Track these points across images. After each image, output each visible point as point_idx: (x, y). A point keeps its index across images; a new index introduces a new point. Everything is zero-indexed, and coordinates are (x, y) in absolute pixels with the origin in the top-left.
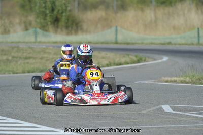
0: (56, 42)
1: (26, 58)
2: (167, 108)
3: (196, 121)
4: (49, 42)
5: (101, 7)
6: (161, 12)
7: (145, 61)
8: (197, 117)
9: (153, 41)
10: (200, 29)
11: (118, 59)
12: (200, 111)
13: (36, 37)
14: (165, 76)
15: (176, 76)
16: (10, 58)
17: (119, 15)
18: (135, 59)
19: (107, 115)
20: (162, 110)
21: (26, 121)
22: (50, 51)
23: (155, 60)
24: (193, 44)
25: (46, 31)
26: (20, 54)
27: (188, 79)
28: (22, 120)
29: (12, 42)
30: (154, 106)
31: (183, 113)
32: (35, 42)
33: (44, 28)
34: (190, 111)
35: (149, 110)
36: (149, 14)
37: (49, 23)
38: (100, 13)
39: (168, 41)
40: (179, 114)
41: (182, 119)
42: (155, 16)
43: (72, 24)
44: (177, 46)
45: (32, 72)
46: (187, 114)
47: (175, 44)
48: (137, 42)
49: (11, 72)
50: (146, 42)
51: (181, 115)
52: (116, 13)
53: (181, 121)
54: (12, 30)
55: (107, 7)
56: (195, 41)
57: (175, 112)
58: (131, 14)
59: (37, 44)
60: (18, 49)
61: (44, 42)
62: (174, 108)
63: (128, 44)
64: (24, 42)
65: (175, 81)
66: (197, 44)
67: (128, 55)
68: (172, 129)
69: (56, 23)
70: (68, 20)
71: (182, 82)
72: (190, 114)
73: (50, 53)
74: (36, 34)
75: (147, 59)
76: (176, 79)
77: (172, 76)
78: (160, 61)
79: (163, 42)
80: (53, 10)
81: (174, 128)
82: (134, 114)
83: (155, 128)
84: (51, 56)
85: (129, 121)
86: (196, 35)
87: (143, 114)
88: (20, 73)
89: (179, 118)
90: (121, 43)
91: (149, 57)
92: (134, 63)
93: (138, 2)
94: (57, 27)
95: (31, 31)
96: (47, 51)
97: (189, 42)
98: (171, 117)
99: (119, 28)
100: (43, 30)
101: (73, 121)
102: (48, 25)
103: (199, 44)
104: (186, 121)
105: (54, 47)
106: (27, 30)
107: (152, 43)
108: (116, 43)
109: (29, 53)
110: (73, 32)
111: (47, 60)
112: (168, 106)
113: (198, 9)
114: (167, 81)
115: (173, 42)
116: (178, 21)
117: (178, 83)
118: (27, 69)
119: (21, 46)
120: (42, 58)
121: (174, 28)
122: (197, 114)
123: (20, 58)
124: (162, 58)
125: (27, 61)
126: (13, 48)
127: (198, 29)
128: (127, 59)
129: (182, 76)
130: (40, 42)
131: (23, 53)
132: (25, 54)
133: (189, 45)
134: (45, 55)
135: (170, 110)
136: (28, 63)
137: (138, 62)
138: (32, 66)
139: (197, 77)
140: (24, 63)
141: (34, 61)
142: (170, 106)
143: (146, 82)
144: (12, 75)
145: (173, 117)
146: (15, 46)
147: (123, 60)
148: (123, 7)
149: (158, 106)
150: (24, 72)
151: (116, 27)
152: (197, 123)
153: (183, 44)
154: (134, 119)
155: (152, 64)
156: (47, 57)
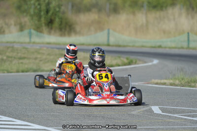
0: (49, 43)
1: (20, 58)
2: (156, 109)
3: (184, 123)
4: (43, 43)
5: (94, 10)
6: (153, 15)
7: (135, 63)
8: (186, 119)
9: (144, 44)
10: (190, 34)
11: (110, 61)
12: (188, 113)
14: (155, 79)
15: (166, 79)
16: (5, 58)
17: (111, 18)
18: (126, 61)
19: (98, 116)
20: (151, 111)
21: (19, 119)
22: (44, 52)
23: (145, 62)
24: (182, 48)
25: (41, 32)
26: (14, 54)
27: (177, 82)
28: (15, 118)
29: (7, 42)
31: (172, 115)
32: (29, 43)
33: (38, 29)
34: (179, 113)
35: (139, 111)
36: (141, 18)
37: (43, 25)
38: (93, 16)
39: (158, 44)
40: (168, 116)
41: (171, 120)
42: (147, 22)
43: (65, 26)
44: (167, 49)
45: (26, 72)
46: (175, 115)
47: (165, 48)
48: (129, 44)
49: (5, 72)
50: (137, 44)
51: (169, 116)
52: (108, 16)
53: (170, 122)
54: (7, 31)
55: (100, 10)
56: (185, 45)
57: (164, 114)
58: (123, 18)
59: (31, 44)
60: (13, 49)
61: (39, 43)
62: (163, 110)
63: (119, 46)
64: (19, 43)
65: (164, 84)
66: (187, 48)
69: (50, 24)
70: (61, 22)
71: (171, 85)
72: (178, 116)
73: (43, 54)
74: (30, 35)
75: (138, 62)
76: (165, 81)
77: (161, 78)
78: (150, 64)
79: (153, 45)
80: (47, 12)
81: (163, 129)
82: (124, 114)
83: (145, 128)
84: (44, 57)
85: (119, 121)
86: (186, 39)
87: (133, 115)
88: (14, 72)
89: (168, 120)
90: (113, 46)
91: (140, 60)
92: (125, 65)
93: (131, 6)
94: (51, 28)
95: (26, 32)
96: (41, 51)
97: (179, 46)
99: (111, 31)
100: (38, 31)
101: (65, 120)
102: (42, 26)
103: (188, 48)
104: (174, 122)
105: (47, 48)
107: (143, 46)
108: (108, 45)
109: (24, 54)
110: (66, 33)
111: (41, 61)
112: (157, 107)
113: (188, 14)
114: (157, 84)
115: (163, 46)
116: (169, 25)
117: (167, 85)
118: (21, 69)
119: (16, 46)
120: (36, 59)
121: (164, 32)
122: (185, 116)
123: (15, 58)
124: (153, 61)
125: (21, 61)
126: (8, 48)
127: (188, 33)
128: (119, 61)
129: (171, 79)
130: (34, 43)
131: (18, 53)
132: (19, 55)
133: (179, 48)
134: (39, 56)
135: (160, 112)
136: (22, 63)
137: (129, 64)
138: (26, 66)
139: (186, 80)
140: (19, 63)
141: (28, 61)
142: (160, 108)
144: (6, 74)
145: (162, 118)
146: (10, 46)
147: (114, 62)
148: (115, 10)
149: (148, 108)
150: (18, 72)
151: (109, 30)
152: (185, 125)
153: (173, 48)
154: (124, 120)
155: (142, 66)
156: (41, 58)
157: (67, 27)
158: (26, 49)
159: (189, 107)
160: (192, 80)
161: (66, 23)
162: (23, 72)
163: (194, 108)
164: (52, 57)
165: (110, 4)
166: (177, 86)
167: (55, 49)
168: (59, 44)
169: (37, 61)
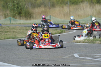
0: (20, 24)
1: (6, 32)
4: (17, 24)
5: (42, 6)
6: (72, 8)
7: (64, 32)
8: (91, 60)
10: (92, 16)
11: (51, 32)
13: (10, 21)
17: (51, 10)
18: (59, 31)
19: (47, 60)
20: (74, 56)
21: (7, 63)
22: (18, 28)
23: (70, 32)
25: (15, 18)
27: (86, 41)
28: (4, 62)
30: (70, 54)
32: (10, 24)
33: (14, 17)
34: (88, 57)
35: (67, 56)
36: (66, 9)
37: (16, 14)
38: (42, 9)
40: (82, 58)
41: (84, 61)
42: (69, 10)
43: (28, 15)
45: (9, 39)
46: (86, 58)
48: (61, 23)
51: (83, 58)
55: (45, 6)
57: (80, 57)
58: (57, 9)
59: (11, 25)
61: (15, 24)
62: (80, 55)
64: (5, 24)
67: (56, 30)
68: (79, 66)
69: (20, 14)
71: (83, 42)
75: (66, 31)
76: (80, 41)
78: (72, 32)
80: (18, 8)
81: (80, 65)
82: (60, 58)
84: (18, 31)
86: (90, 19)
87: (65, 58)
88: (3, 39)
89: (82, 60)
93: (61, 3)
94: (21, 16)
95: (8, 18)
96: (16, 28)
98: (78, 60)
99: (51, 16)
101: (30, 63)
104: (86, 62)
105: (19, 26)
106: (6, 18)
110: (29, 18)
111: (16, 33)
113: (90, 6)
114: (76, 42)
116: (81, 12)
117: (81, 43)
118: (6, 37)
119: (3, 26)
120: (13, 32)
121: (79, 16)
122: (91, 58)
123: (3, 32)
125: (6, 33)
130: (12, 24)
131: (4, 29)
134: (15, 30)
135: (78, 56)
136: (7, 34)
138: (9, 36)
140: (5, 34)
141: (10, 33)
142: (78, 54)
143: (66, 43)
145: (80, 60)
147: (54, 32)
148: (53, 6)
149: (72, 55)
150: (5, 39)
152: (91, 63)
153: (83, 24)
154: (60, 61)
156: (16, 31)
157: (29, 15)
158: (9, 27)
159: (93, 53)
160: (94, 40)
161: (28, 13)
162: (7, 39)
163: (96, 54)
164: (22, 31)
165: (50, 3)
166: (86, 43)
167: (23, 27)
168: (25, 24)
169: (14, 33)
